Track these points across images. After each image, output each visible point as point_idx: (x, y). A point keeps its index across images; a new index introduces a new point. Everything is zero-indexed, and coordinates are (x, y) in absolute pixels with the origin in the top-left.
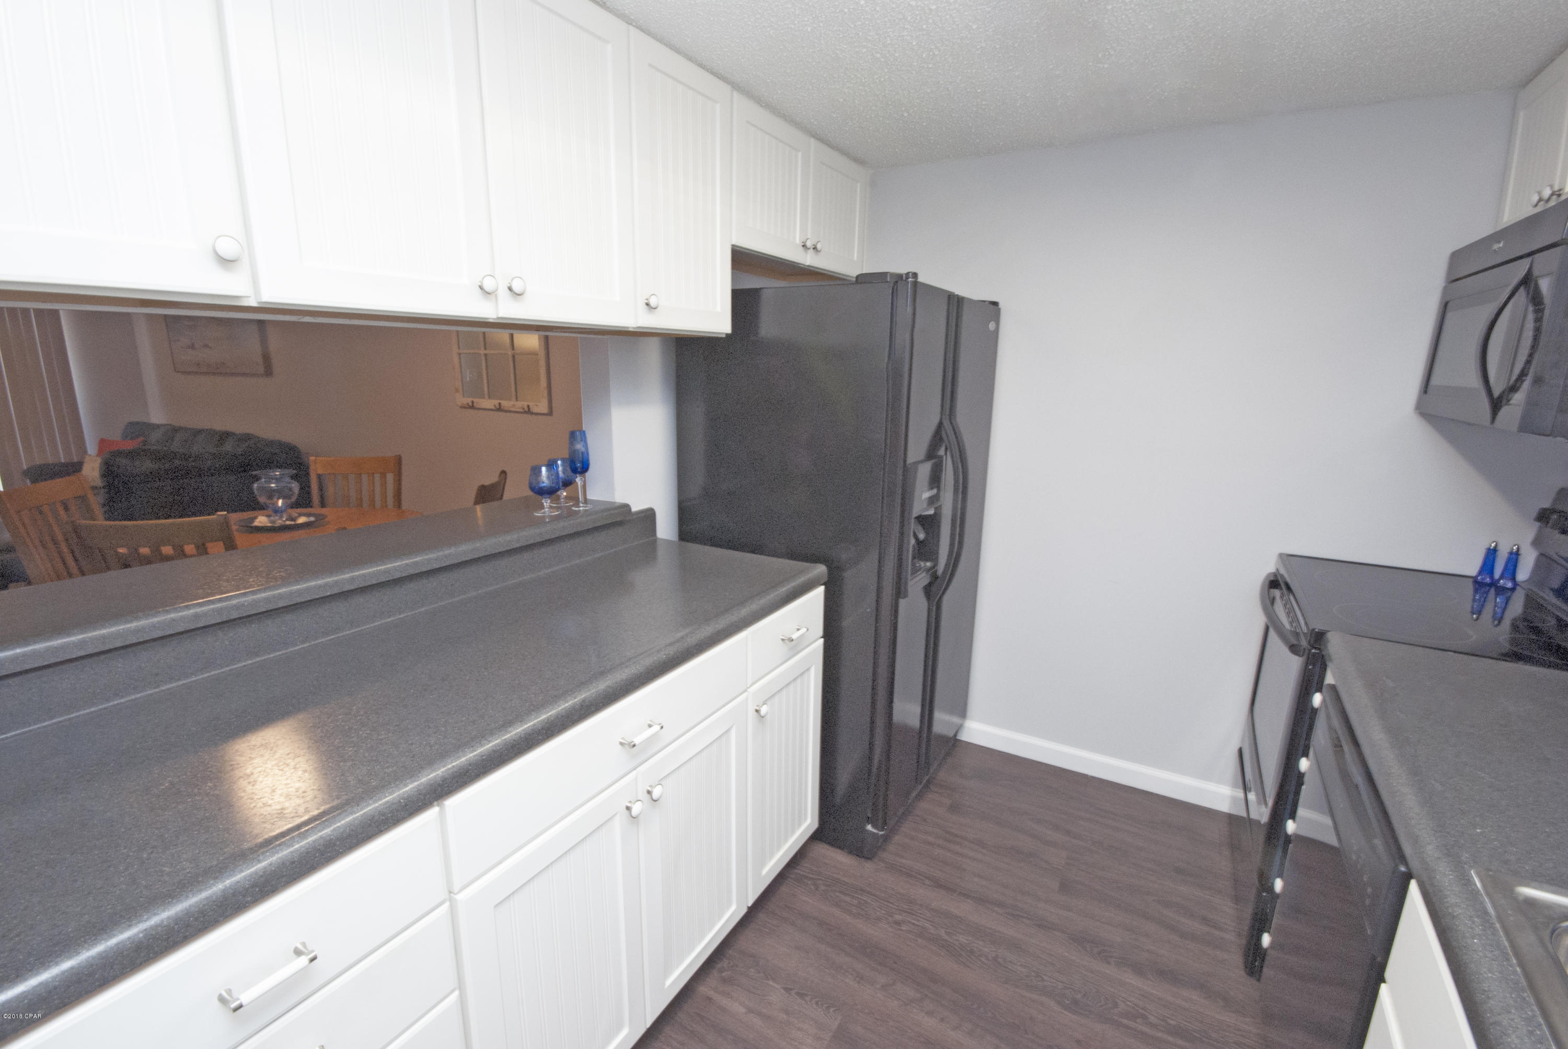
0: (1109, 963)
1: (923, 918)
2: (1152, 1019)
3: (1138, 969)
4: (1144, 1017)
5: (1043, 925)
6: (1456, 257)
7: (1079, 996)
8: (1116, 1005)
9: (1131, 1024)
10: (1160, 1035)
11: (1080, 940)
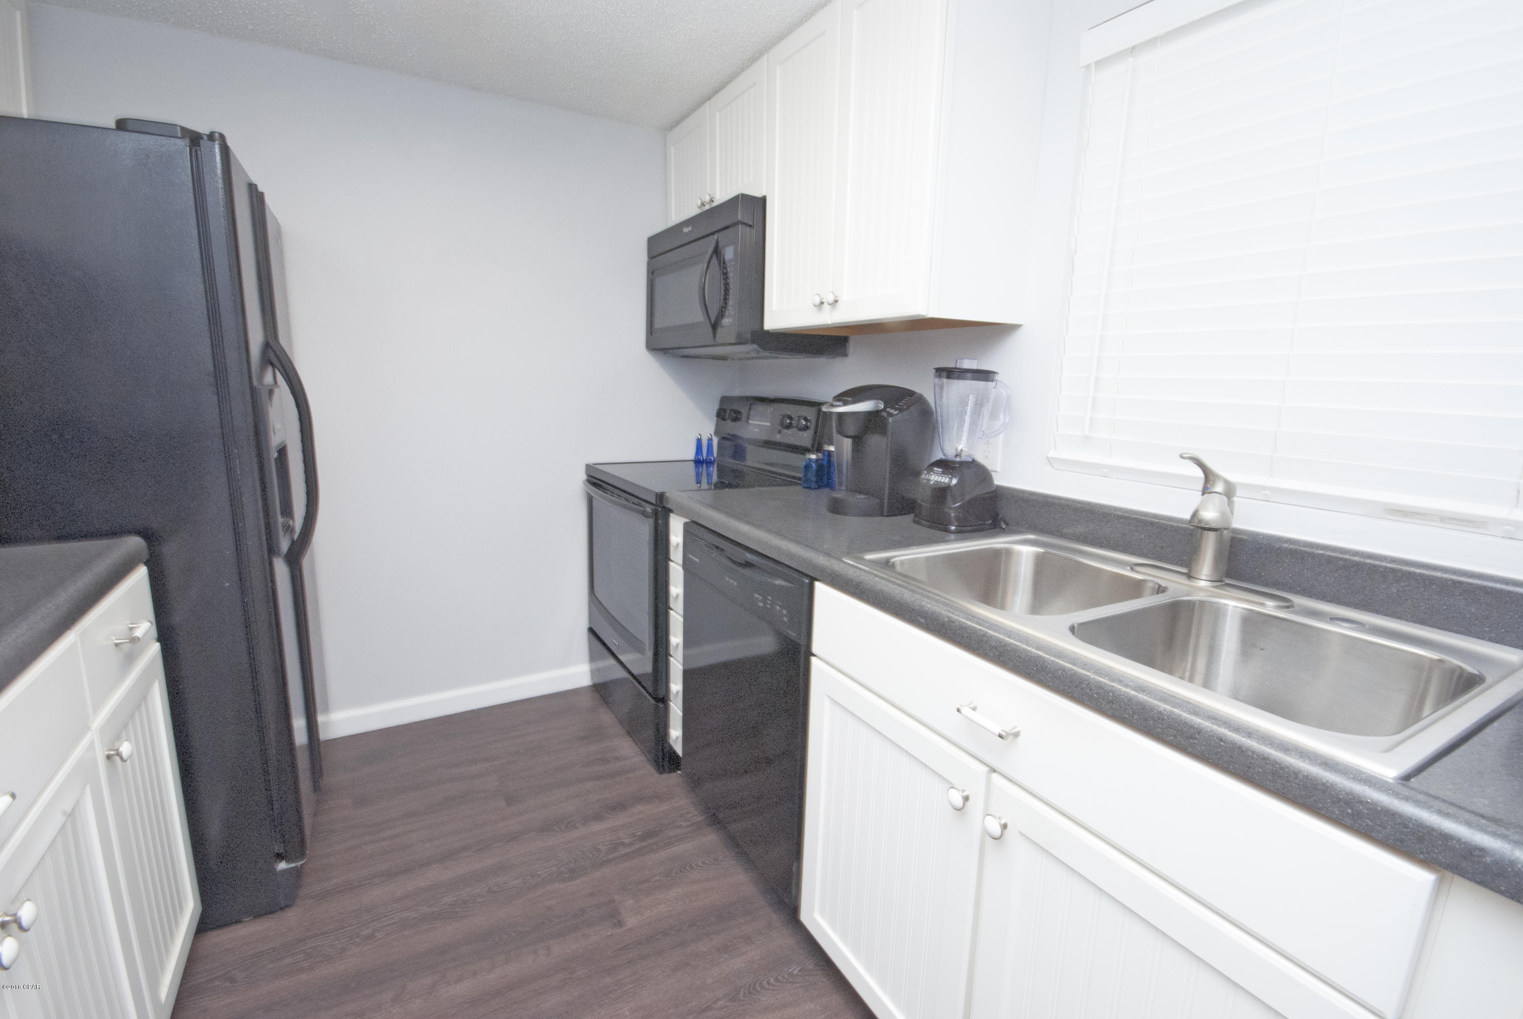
0: (576, 828)
1: (397, 912)
2: (627, 841)
3: (598, 817)
4: (623, 844)
5: (513, 838)
6: (653, 241)
7: (572, 865)
8: (599, 850)
9: (617, 854)
10: (638, 846)
11: (547, 828)
